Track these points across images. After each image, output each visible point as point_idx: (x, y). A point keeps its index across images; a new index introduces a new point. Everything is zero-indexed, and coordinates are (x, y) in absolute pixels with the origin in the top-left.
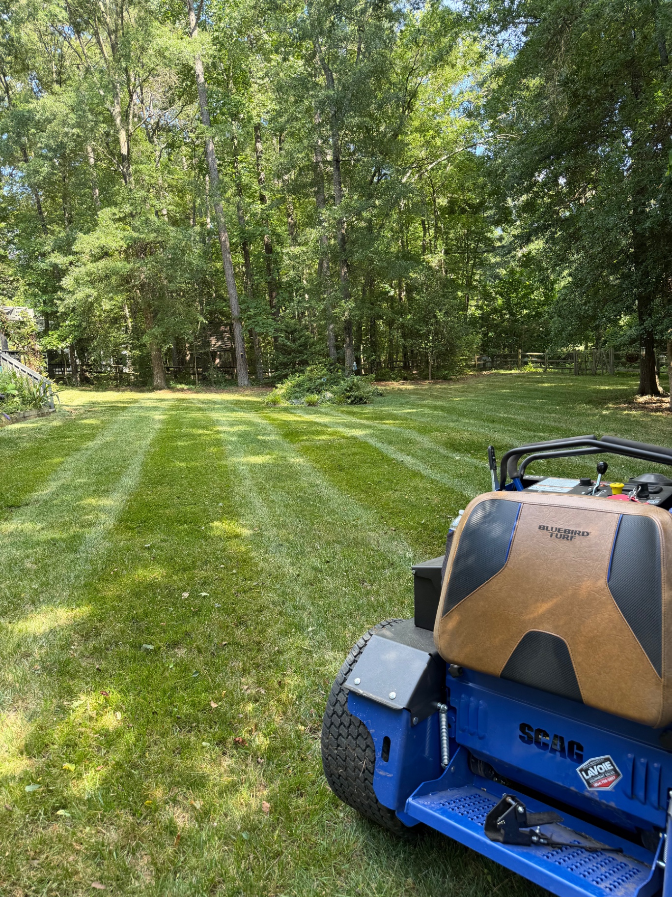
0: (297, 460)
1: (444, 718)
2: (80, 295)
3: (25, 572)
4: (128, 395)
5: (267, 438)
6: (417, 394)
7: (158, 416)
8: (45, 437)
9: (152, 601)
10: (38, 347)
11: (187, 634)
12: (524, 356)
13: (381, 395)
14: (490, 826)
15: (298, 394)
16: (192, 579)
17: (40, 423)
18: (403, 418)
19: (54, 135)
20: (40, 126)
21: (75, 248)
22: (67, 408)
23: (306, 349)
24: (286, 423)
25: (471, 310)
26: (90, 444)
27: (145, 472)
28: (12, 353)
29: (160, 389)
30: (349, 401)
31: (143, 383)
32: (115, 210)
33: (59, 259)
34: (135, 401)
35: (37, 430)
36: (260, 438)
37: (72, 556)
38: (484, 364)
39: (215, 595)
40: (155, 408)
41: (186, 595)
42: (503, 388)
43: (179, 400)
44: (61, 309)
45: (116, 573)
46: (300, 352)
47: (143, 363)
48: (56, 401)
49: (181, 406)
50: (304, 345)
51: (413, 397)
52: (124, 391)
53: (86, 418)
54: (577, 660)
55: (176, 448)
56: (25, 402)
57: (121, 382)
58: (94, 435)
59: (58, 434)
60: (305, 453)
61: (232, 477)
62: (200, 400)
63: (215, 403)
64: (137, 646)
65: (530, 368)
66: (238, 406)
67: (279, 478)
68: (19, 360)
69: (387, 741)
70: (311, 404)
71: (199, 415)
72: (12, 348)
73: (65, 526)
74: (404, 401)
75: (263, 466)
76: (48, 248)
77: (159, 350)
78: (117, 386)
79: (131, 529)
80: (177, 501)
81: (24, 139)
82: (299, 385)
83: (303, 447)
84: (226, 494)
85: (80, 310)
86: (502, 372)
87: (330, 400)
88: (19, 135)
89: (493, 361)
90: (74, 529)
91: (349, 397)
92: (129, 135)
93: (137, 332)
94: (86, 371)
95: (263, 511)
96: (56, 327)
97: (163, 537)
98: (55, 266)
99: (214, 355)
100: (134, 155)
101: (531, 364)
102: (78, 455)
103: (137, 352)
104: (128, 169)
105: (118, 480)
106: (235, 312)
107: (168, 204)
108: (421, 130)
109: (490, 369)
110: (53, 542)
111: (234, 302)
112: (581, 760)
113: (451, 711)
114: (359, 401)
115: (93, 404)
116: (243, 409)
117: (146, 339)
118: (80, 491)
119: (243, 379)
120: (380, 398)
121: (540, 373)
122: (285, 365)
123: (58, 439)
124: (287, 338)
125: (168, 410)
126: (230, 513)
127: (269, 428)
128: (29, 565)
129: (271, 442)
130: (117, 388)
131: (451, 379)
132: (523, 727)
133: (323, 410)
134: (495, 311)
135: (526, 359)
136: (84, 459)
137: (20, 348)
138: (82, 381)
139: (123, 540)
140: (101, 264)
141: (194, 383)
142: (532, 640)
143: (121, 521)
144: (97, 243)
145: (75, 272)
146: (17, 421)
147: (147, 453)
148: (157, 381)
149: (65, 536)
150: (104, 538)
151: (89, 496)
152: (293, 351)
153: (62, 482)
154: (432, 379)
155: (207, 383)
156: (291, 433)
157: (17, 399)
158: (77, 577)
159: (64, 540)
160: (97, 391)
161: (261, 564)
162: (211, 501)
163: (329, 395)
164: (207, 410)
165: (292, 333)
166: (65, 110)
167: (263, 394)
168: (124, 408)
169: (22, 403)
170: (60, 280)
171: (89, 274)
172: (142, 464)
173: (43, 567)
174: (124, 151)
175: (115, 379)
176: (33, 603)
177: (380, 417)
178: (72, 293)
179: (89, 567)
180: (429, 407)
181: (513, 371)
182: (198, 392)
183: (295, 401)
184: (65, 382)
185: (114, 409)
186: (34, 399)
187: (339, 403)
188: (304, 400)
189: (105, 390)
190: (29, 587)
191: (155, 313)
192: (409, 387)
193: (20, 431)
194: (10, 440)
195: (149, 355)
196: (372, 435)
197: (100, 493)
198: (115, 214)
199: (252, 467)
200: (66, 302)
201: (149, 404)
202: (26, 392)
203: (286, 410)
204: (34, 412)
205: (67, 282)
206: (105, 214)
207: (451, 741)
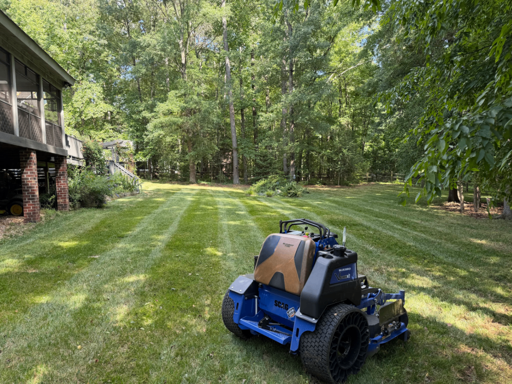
0: (251, 224)
1: (256, 299)
2: (156, 134)
3: (128, 263)
4: (176, 186)
5: (240, 213)
6: (328, 193)
7: (189, 198)
8: (134, 206)
9: (177, 275)
10: (133, 161)
11: (188, 286)
12: (394, 175)
13: (308, 193)
14: (260, 325)
15: (263, 190)
16: (193, 269)
17: (132, 199)
18: (314, 207)
19: (149, 54)
20: (143, 48)
21: (155, 110)
22: (145, 192)
23: (271, 166)
24: (252, 206)
25: (366, 148)
26: (156, 210)
27: (180, 225)
28: (121, 163)
29: (193, 184)
30: (289, 195)
31: (185, 180)
32: (177, 92)
33: (146, 114)
34: (180, 189)
35: (131, 202)
36: (237, 212)
37: (146, 258)
38: (372, 178)
39: (202, 275)
40: (189, 194)
41: (190, 274)
42: (378, 192)
43: (201, 190)
44: (146, 140)
45: (164, 265)
46: (268, 167)
47: (185, 170)
48: (140, 188)
49: (202, 193)
50: (270, 164)
51: (326, 195)
52: (174, 184)
53: (155, 198)
54: (285, 279)
55: (196, 215)
56: (125, 188)
57: (173, 178)
58: (158, 207)
59: (141, 205)
60: (257, 221)
61: (219, 230)
62: (212, 190)
63: (219, 192)
64: (169, 289)
65: (398, 182)
66: (231, 195)
67: (241, 231)
68: (124, 166)
69: (238, 304)
70: (269, 196)
71: (210, 198)
72: (120, 160)
73: (143, 246)
74: (319, 197)
75: (235, 226)
76: (141, 109)
77: (194, 163)
78: (171, 181)
79: (171, 249)
80: (192, 239)
81: (135, 54)
82: (264, 185)
83: (257, 218)
84: (214, 238)
85: (155, 141)
86: (382, 183)
87: (279, 194)
88: (132, 52)
89: (377, 177)
90: (147, 247)
91: (289, 193)
92: (186, 54)
93: (184, 153)
94: (156, 172)
95: (229, 246)
96: (142, 150)
97: (183, 252)
98: (144, 118)
99: (222, 166)
100: (189, 64)
101: (398, 180)
102: (150, 216)
103: (183, 163)
104: (184, 71)
105: (167, 228)
106: (234, 145)
107: (203, 89)
108: (339, 52)
109: (375, 181)
110: (138, 252)
111: (234, 140)
112: (287, 310)
113: (259, 298)
114: (295, 195)
115: (159, 190)
116: (233, 197)
117: (187, 157)
118: (150, 233)
119: (236, 179)
120: (307, 195)
121: (403, 185)
122: (259, 174)
123: (141, 208)
124: (260, 160)
125: (195, 195)
126: (215, 245)
127: (243, 207)
128: (129, 260)
129: (242, 215)
130: (170, 182)
131: (350, 186)
132: (276, 301)
133: (275, 199)
134: (380, 149)
135: (395, 177)
136: (153, 218)
137: (124, 161)
138: (153, 177)
139: (167, 253)
140: (167, 118)
141: (210, 181)
142: (277, 274)
143: (167, 246)
144: (167, 108)
145: (154, 122)
146: (121, 197)
147: (182, 217)
148: (192, 179)
149: (143, 249)
150: (160, 252)
151: (154, 234)
152: (263, 166)
153: (142, 228)
154: (340, 185)
155: (217, 181)
156: (252, 211)
157: (121, 186)
158: (148, 265)
159: (143, 252)
160: (161, 183)
161: (223, 266)
162: (207, 240)
163: (280, 191)
164: (215, 196)
165: (264, 157)
166: (155, 42)
167: (245, 189)
168: (173, 193)
169: (124, 188)
170: (146, 125)
171: (161, 123)
172: (180, 222)
173: (135, 261)
174: (183, 62)
175: (171, 177)
176: (131, 273)
177: (301, 205)
178: (152, 132)
179: (153, 262)
180: (330, 201)
181: (387, 183)
182: (211, 186)
183: (261, 193)
184: (144, 177)
185: (168, 193)
186: (130, 186)
187: (284, 196)
188: (266, 193)
189: (165, 183)
190: (129, 267)
191: (193, 144)
192: (326, 189)
193: (123, 202)
194: (118, 207)
195: (188, 165)
196: (293, 214)
197: (159, 234)
198: (176, 94)
199: (229, 226)
200: (148, 137)
201: (186, 192)
202: (126, 183)
203: (255, 199)
204: (129, 193)
205: (150, 126)
206: (172, 94)
207: (258, 308)
